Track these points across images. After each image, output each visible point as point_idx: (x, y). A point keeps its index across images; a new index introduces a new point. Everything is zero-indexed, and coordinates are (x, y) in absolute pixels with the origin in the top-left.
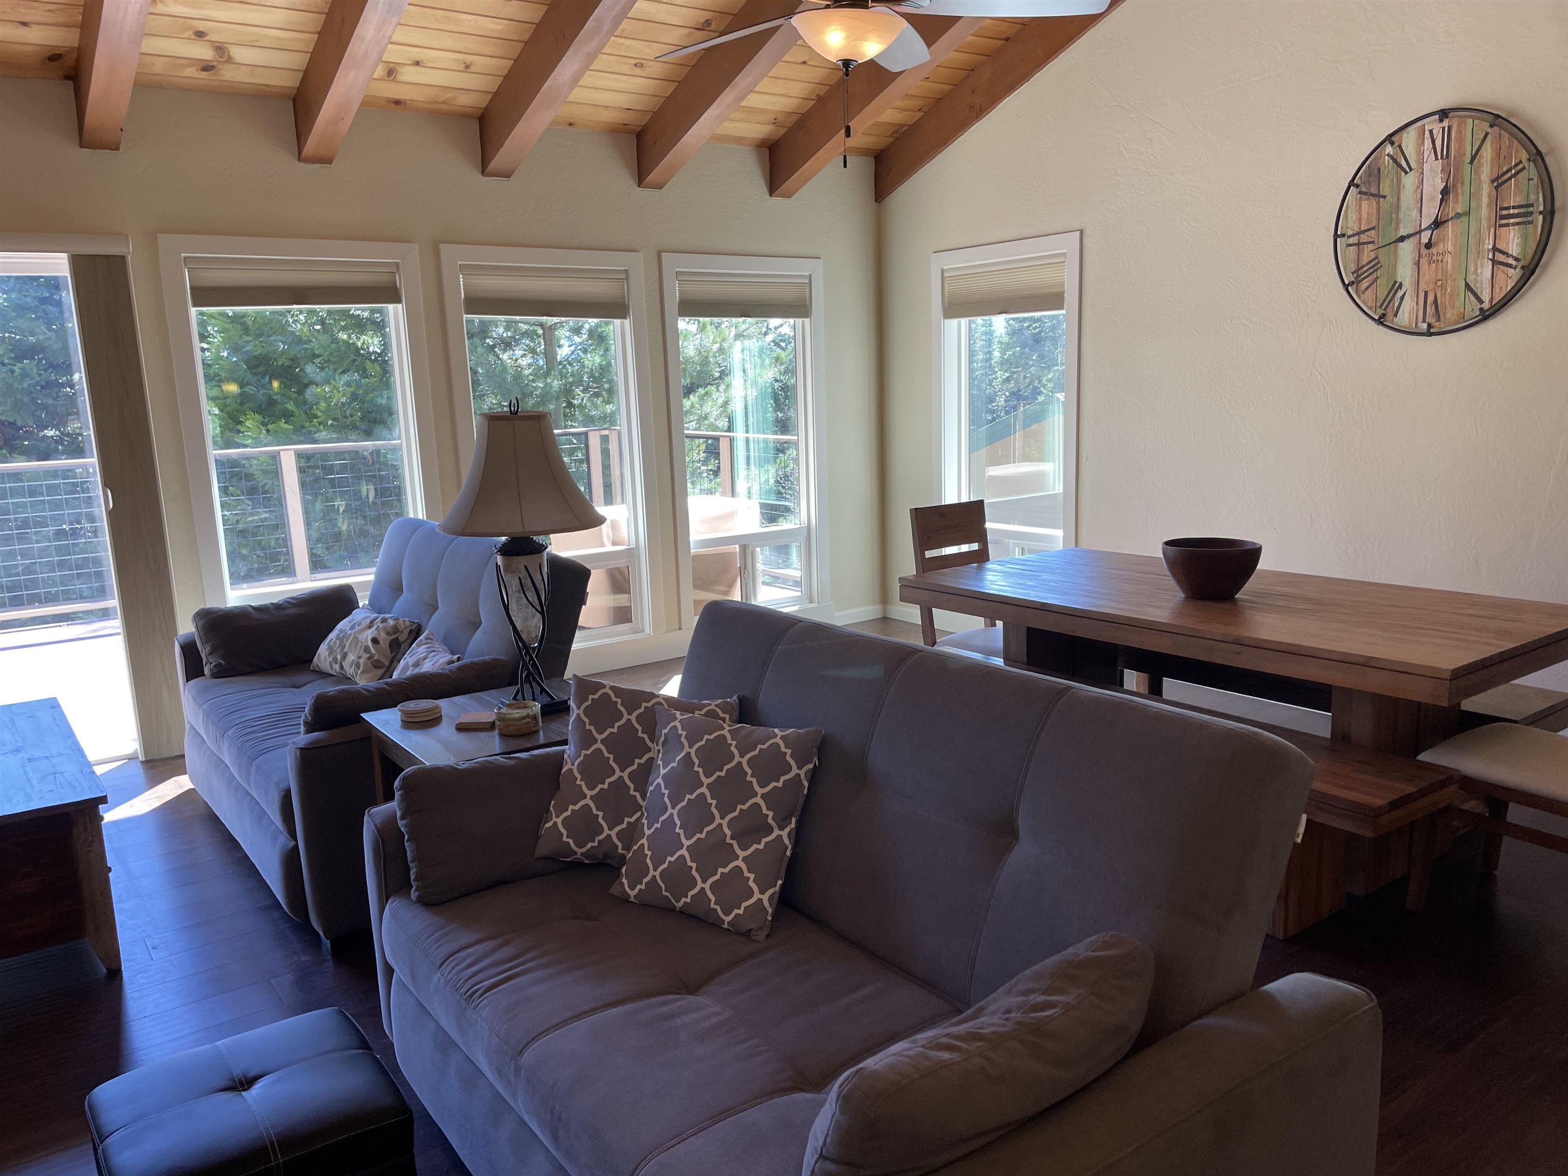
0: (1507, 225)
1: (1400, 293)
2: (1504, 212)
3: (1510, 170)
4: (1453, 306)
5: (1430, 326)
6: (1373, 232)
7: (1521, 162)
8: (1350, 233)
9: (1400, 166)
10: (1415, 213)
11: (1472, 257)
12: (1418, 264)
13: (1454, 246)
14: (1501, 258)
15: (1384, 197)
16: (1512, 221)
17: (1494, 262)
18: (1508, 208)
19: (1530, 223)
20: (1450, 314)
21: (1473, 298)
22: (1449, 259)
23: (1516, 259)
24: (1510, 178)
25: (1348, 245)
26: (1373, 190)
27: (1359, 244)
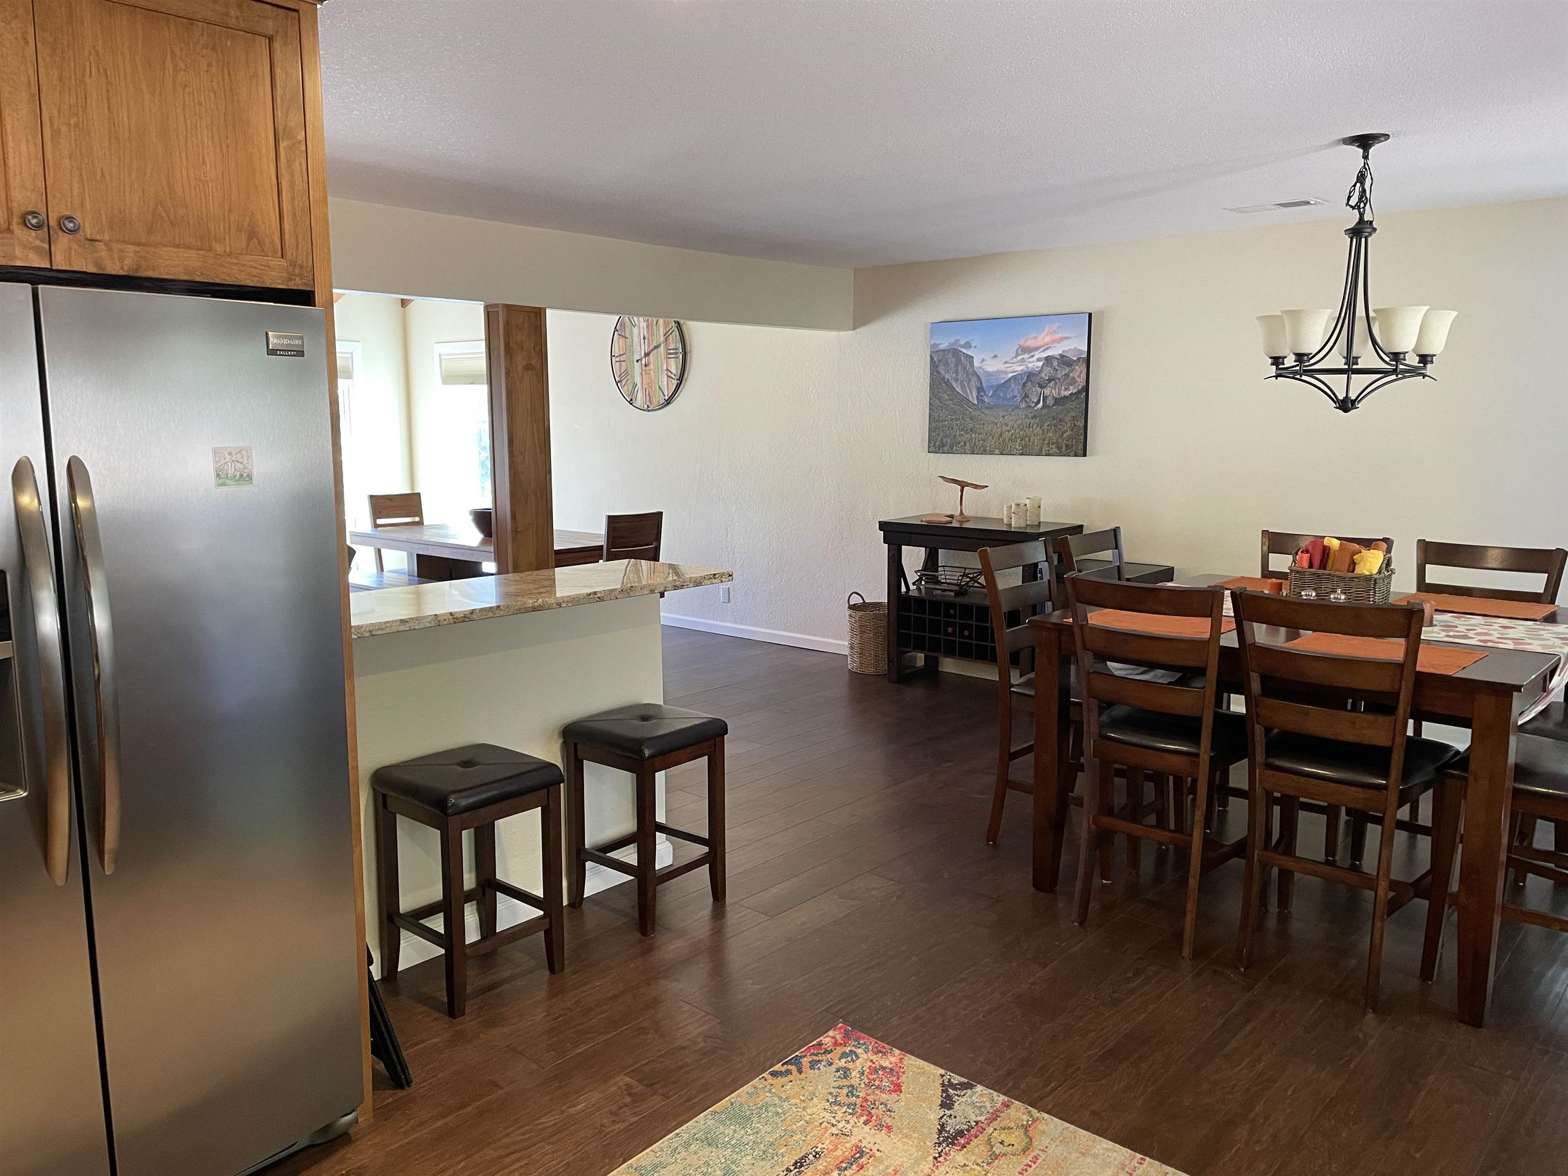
0: (670, 358)
1: (636, 389)
2: (669, 351)
3: (669, 331)
4: (656, 397)
5: (648, 407)
6: (624, 356)
7: (672, 327)
8: (616, 355)
9: (632, 323)
10: (638, 348)
11: (660, 372)
12: (642, 374)
13: (654, 366)
14: (669, 374)
15: (627, 338)
16: (672, 356)
17: (668, 376)
18: (670, 350)
19: (678, 357)
20: (655, 401)
21: (662, 393)
22: (652, 372)
23: (675, 376)
24: (669, 335)
25: (617, 362)
26: (623, 334)
27: (620, 361)
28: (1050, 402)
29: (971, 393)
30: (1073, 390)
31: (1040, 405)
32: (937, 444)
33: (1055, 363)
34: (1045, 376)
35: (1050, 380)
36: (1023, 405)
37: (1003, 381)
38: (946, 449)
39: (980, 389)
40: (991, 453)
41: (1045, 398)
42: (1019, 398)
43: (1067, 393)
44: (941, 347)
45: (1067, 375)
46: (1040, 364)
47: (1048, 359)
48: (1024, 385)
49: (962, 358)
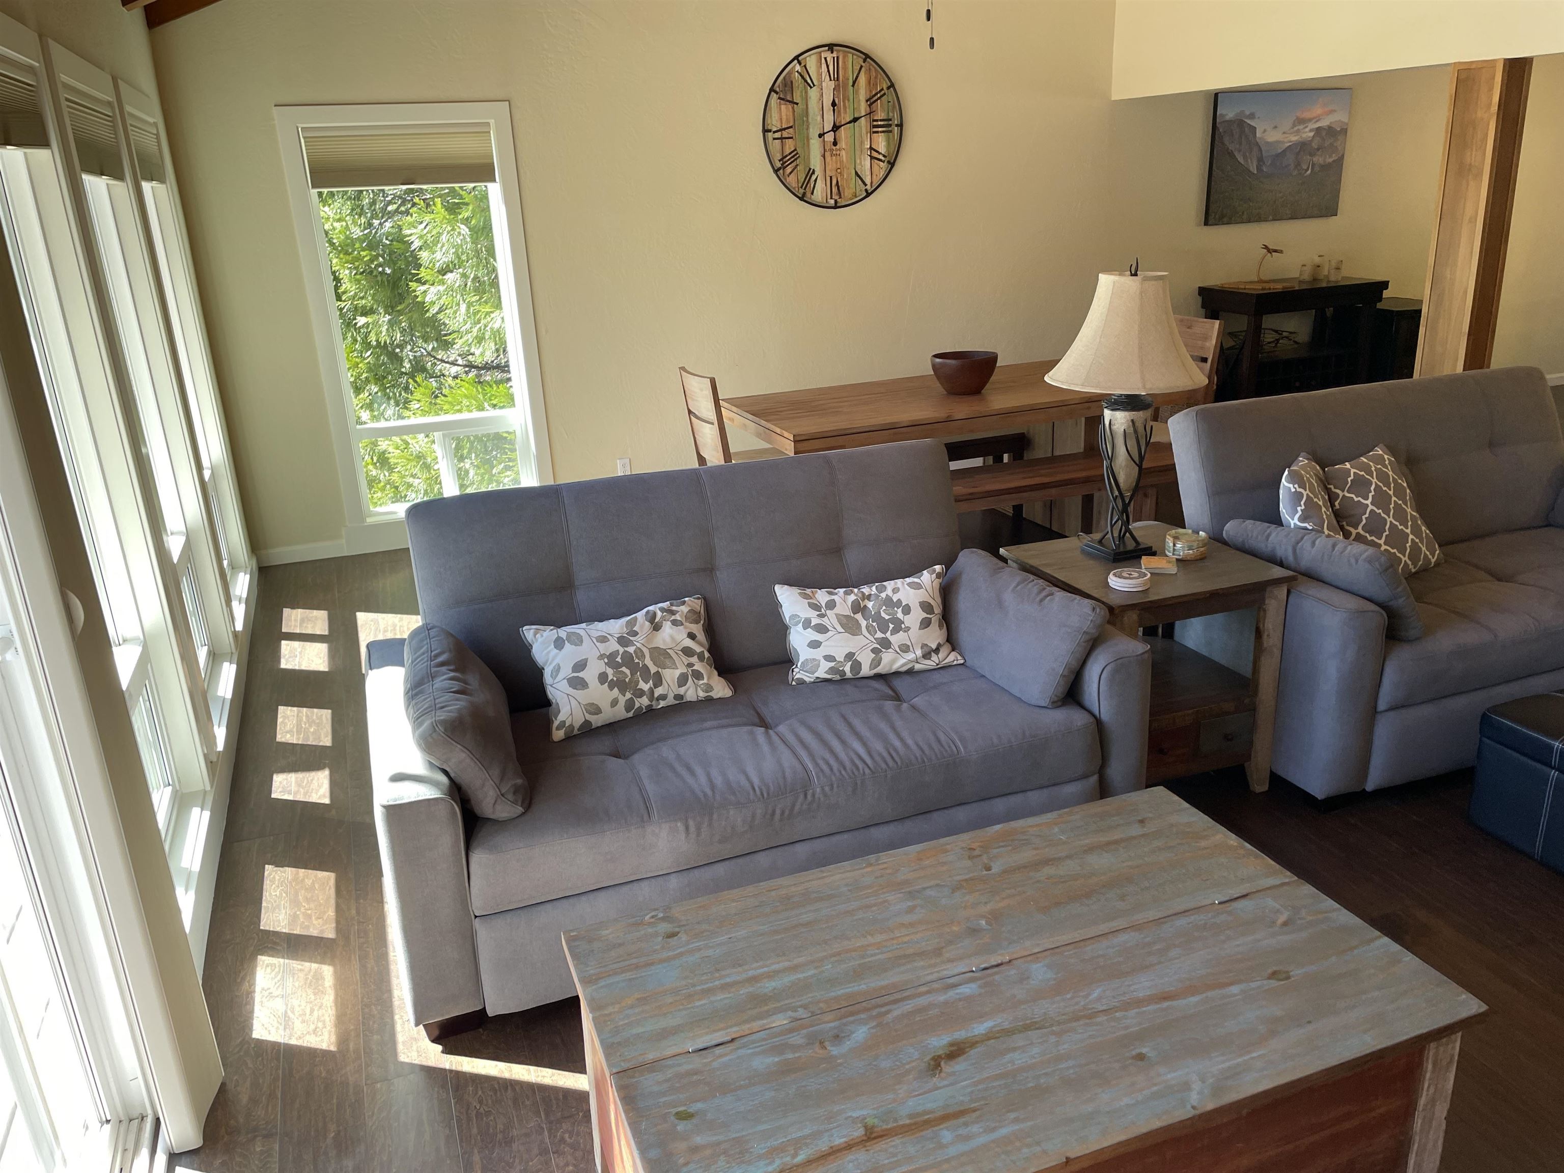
0: (877, 132)
1: (814, 178)
2: (875, 123)
3: (876, 94)
4: (849, 188)
5: (836, 201)
6: (791, 130)
7: (882, 89)
8: (775, 129)
9: (806, 81)
10: (819, 118)
11: (858, 153)
12: (824, 156)
13: (846, 144)
14: (875, 154)
15: (797, 104)
16: (880, 129)
17: (872, 158)
18: (877, 121)
19: (891, 131)
20: (847, 193)
21: (860, 182)
22: (843, 153)
23: (884, 156)
24: (877, 100)
25: (774, 139)
26: (789, 98)
27: (781, 138)
28: (1317, 169)
29: (1252, 163)
30: (1334, 157)
31: (1309, 172)
32: (1217, 216)
33: (1324, 134)
34: (1315, 145)
35: (1318, 149)
36: (1295, 173)
37: (1280, 151)
38: (1225, 220)
39: (1260, 160)
40: (1266, 220)
41: (1313, 165)
42: (1292, 166)
43: (1330, 160)
44: (1227, 118)
45: (1331, 144)
46: (1312, 134)
47: (1318, 130)
48: (1298, 154)
49: (1246, 129)
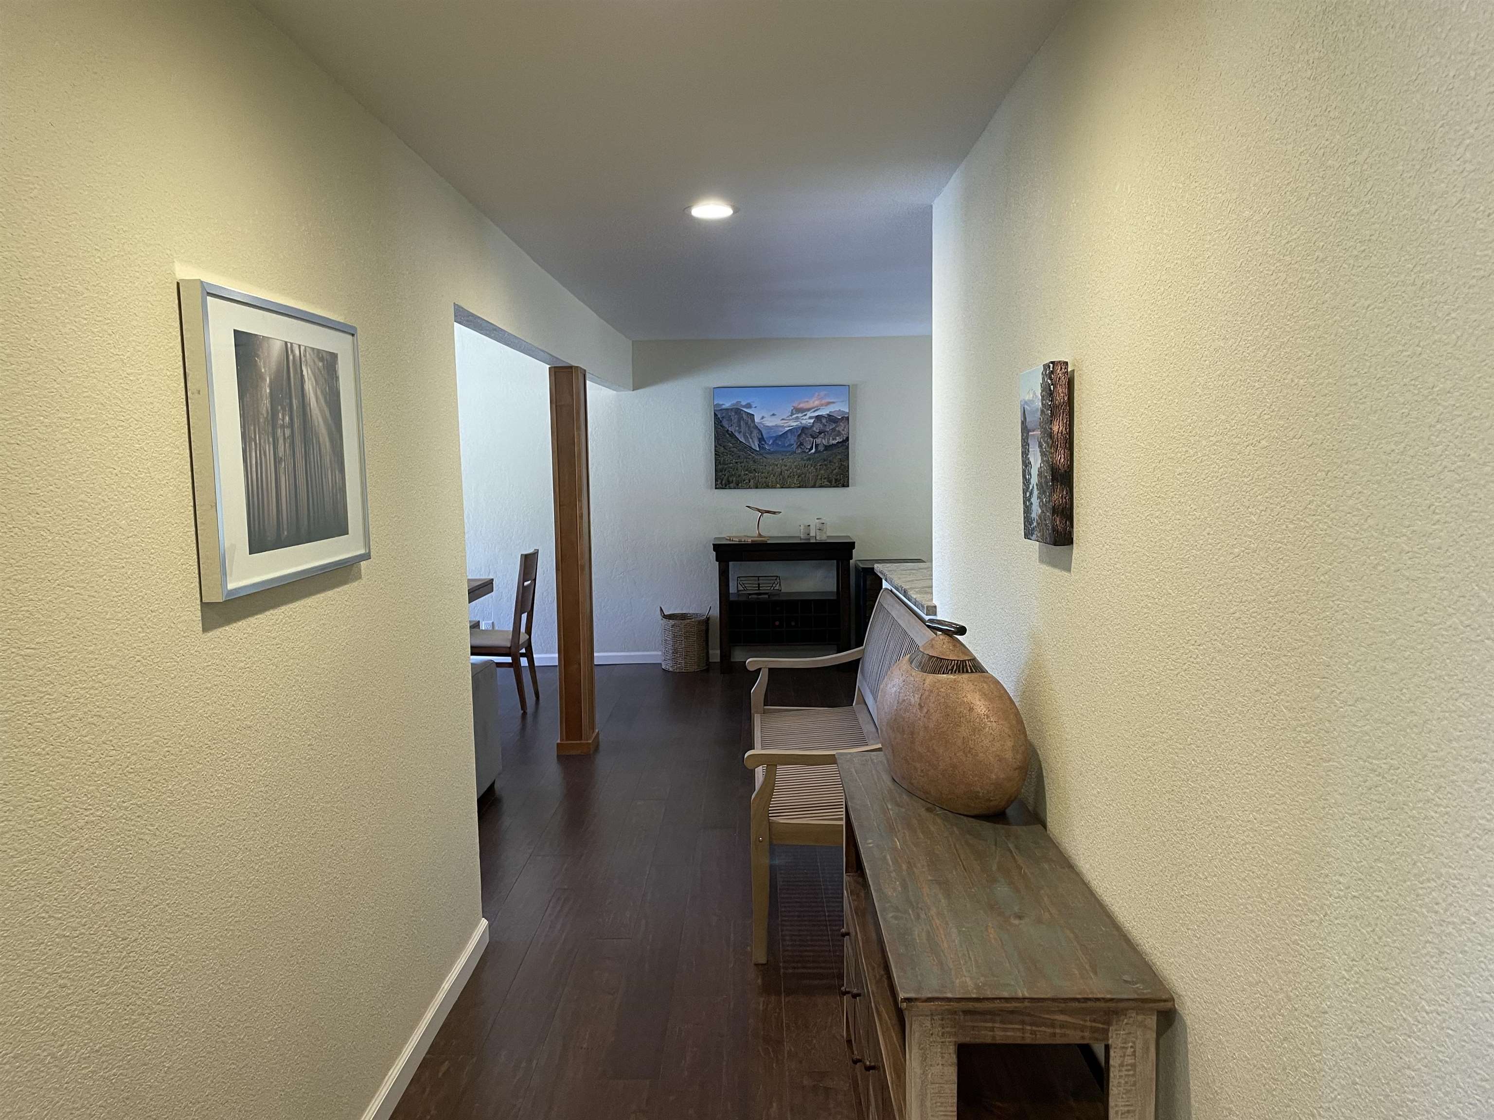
28: (821, 448)
29: (753, 442)
30: (838, 439)
31: (813, 451)
32: (724, 482)
33: (824, 421)
34: (816, 429)
35: (820, 433)
36: (799, 451)
37: (781, 433)
38: (731, 485)
39: (761, 439)
40: (774, 487)
41: (817, 446)
42: (795, 446)
43: (835, 442)
44: (724, 407)
45: (833, 430)
46: (812, 421)
47: (818, 418)
48: (799, 436)
49: (744, 415)
